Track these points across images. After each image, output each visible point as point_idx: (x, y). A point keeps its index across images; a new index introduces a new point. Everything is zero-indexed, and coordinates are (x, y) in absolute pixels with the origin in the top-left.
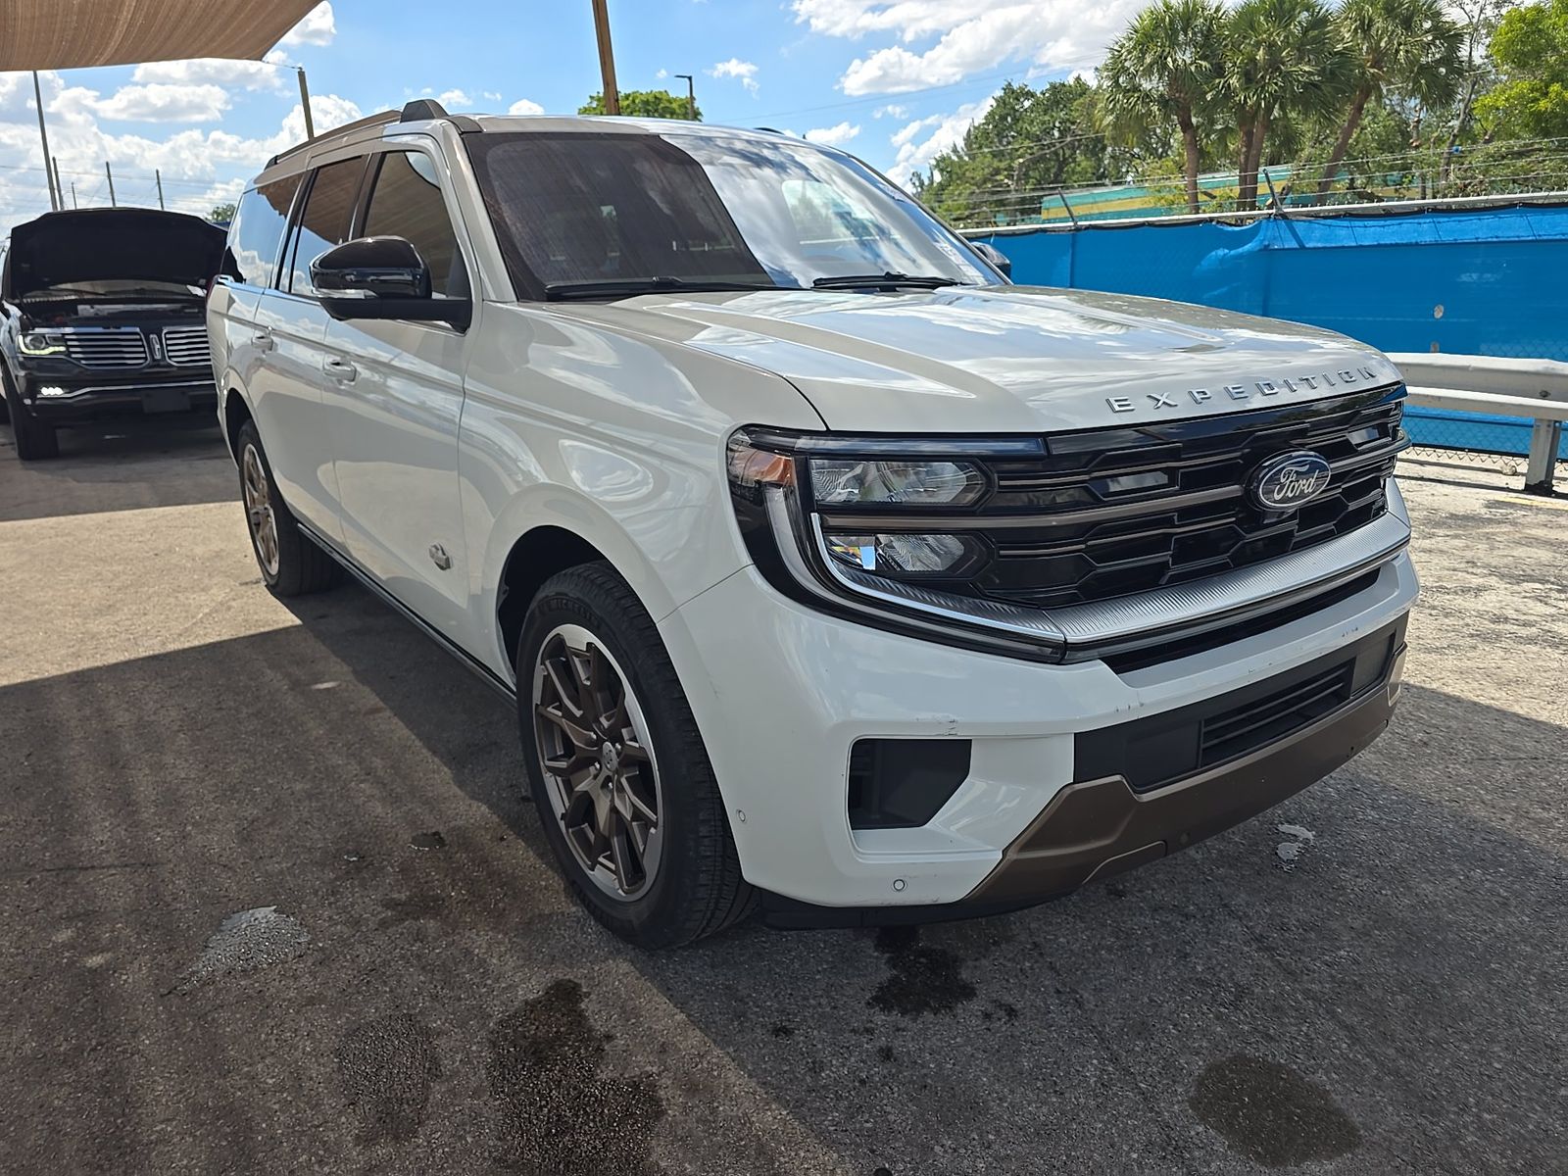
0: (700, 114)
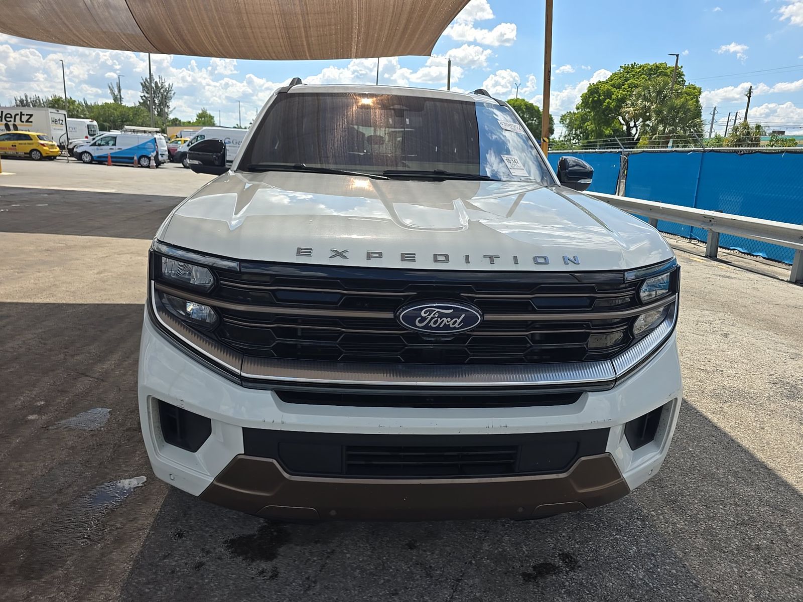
0: (683, 75)
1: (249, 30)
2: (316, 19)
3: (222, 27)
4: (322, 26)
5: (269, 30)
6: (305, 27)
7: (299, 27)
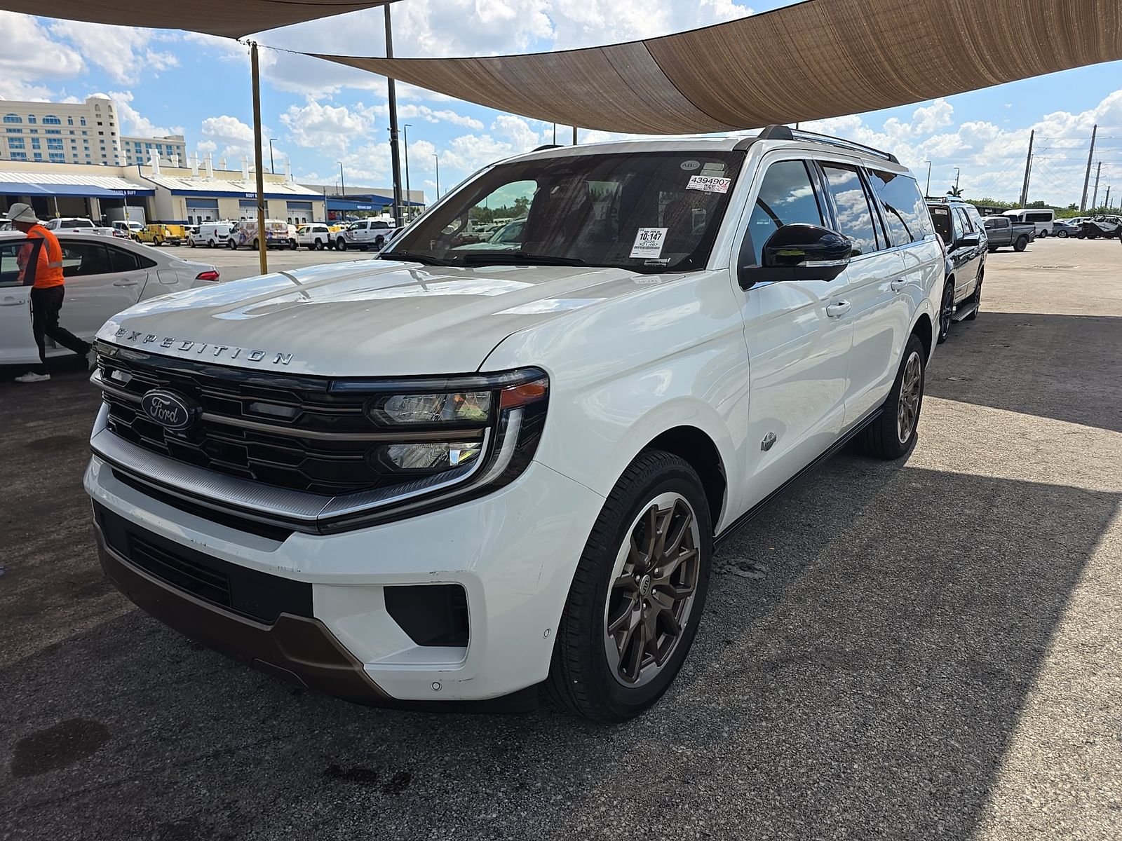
1: (796, 55)
2: (888, 19)
3: (760, 58)
4: (901, 27)
5: (823, 49)
6: (874, 34)
7: (865, 36)
